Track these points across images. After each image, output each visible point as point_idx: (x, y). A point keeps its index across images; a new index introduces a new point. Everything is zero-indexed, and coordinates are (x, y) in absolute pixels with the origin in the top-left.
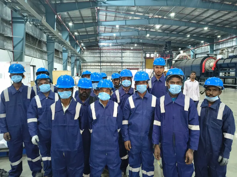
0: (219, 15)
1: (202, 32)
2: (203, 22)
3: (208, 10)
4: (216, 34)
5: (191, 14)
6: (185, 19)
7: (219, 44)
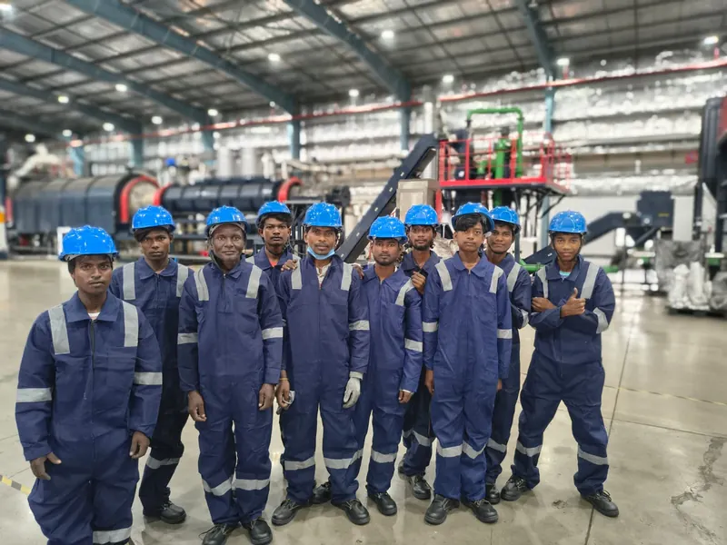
0: (158, 57)
1: (110, 96)
2: (112, 65)
3: (126, 34)
4: (149, 112)
5: (72, 28)
6: (48, 38)
7: (156, 140)
